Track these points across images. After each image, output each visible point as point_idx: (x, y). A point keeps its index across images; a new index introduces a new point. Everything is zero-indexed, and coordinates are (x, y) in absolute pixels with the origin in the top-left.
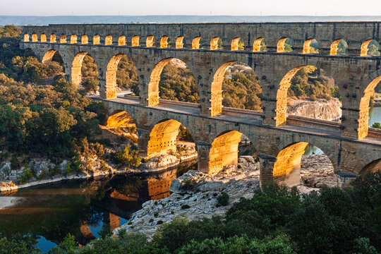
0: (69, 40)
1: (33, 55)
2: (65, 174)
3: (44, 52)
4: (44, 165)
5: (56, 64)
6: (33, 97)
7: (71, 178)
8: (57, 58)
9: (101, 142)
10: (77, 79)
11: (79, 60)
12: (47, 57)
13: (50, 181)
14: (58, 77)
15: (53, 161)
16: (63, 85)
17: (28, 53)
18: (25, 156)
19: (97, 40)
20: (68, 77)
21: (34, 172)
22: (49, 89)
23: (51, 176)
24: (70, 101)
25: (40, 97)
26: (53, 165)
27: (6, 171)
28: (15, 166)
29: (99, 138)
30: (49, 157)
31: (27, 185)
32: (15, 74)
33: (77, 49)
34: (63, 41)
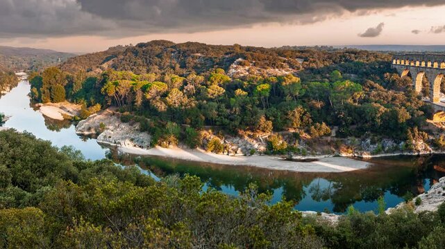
0: (415, 64)
1: (396, 72)
2: (402, 151)
3: (402, 71)
4: (389, 144)
5: (408, 78)
6: (390, 99)
7: (405, 154)
8: (409, 75)
9: (426, 131)
10: (419, 88)
11: (420, 77)
12: (404, 74)
13: (393, 155)
14: (408, 87)
15: (396, 142)
16: (410, 92)
17: (395, 71)
18: (379, 137)
19: (429, 64)
20: (414, 86)
21: (383, 147)
22: (401, 95)
23: (393, 151)
24: (411, 103)
25: (394, 99)
26: (395, 144)
27: (367, 145)
28: (373, 142)
29: (426, 128)
30: (393, 138)
31: (378, 156)
32: (385, 84)
33: (419, 70)
34: (412, 64)
